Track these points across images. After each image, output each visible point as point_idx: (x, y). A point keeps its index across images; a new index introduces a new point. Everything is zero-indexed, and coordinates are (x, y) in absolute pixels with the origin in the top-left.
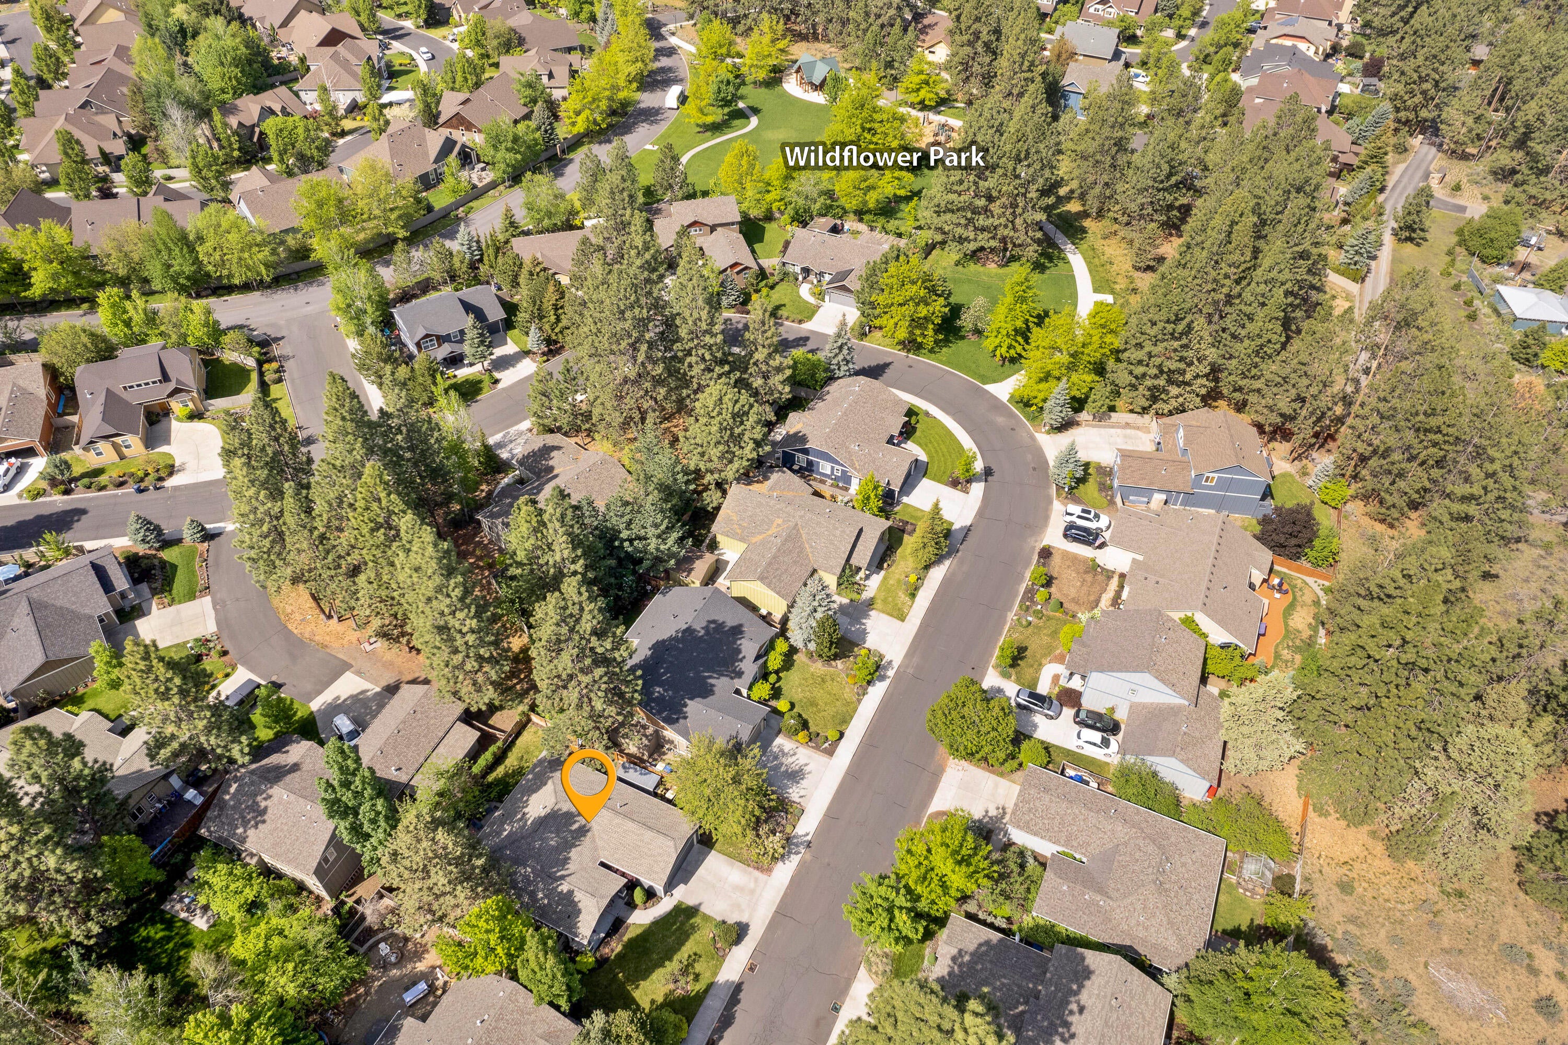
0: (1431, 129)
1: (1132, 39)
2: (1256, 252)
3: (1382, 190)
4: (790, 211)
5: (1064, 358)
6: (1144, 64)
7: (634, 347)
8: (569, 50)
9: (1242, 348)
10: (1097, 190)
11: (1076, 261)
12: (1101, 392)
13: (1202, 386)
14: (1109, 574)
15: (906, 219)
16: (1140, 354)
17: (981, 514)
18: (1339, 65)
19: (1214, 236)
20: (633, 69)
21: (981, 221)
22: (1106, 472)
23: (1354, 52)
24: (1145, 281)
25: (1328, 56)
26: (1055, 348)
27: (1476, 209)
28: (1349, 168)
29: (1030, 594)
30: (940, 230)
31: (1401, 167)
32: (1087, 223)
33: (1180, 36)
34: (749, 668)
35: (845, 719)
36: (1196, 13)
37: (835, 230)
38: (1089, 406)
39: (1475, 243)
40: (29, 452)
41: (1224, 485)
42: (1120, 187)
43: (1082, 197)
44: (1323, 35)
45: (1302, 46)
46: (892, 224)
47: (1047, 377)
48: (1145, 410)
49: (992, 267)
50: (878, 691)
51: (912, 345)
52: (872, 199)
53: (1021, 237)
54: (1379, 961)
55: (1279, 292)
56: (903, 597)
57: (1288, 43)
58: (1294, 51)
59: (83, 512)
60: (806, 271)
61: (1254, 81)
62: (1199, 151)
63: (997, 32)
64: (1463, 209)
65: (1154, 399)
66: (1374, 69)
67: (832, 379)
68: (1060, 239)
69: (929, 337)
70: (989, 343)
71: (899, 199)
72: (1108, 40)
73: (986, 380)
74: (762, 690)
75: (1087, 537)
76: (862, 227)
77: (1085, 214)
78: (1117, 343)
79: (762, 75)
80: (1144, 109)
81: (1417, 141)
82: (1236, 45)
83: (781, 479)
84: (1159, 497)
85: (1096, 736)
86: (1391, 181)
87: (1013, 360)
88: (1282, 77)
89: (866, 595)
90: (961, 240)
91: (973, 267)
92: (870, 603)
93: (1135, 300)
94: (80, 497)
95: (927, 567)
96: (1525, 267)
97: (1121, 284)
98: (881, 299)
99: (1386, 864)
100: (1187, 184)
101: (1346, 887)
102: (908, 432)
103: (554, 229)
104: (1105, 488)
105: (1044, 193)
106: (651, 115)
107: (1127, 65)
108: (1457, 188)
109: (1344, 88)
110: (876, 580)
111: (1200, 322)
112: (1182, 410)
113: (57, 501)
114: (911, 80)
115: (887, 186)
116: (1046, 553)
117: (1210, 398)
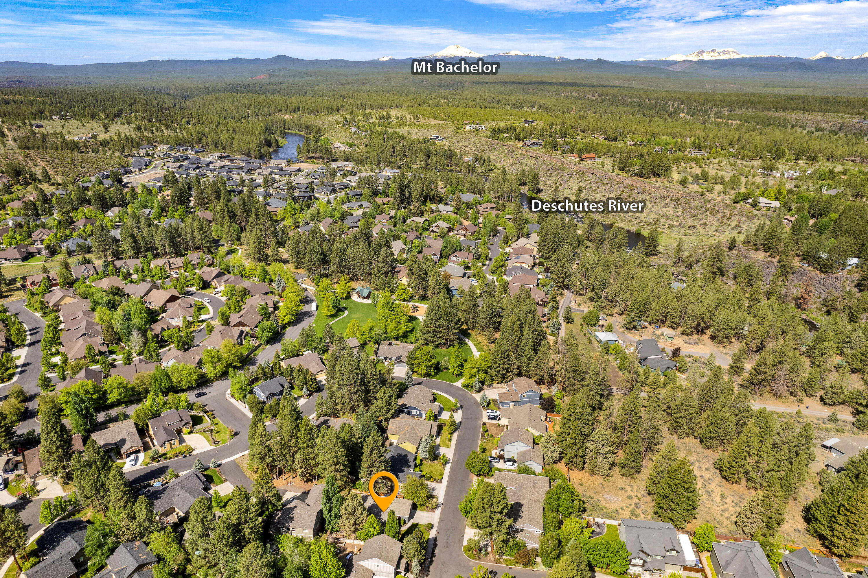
0: (568, 287)
1: (467, 268)
2: (521, 332)
3: (558, 308)
4: (373, 340)
5: (475, 370)
6: (474, 276)
7: (355, 382)
8: (267, 294)
9: (524, 359)
10: (471, 320)
11: (470, 343)
12: (488, 378)
13: (516, 372)
14: (503, 426)
15: (412, 337)
16: (497, 365)
17: (463, 417)
18: (537, 269)
19: (509, 329)
20: (298, 298)
21: (439, 335)
22: (495, 401)
23: (541, 264)
24: (492, 346)
25: (533, 267)
26: (473, 368)
27: (586, 310)
28: (546, 303)
29: (483, 435)
30: (425, 340)
31: (562, 301)
32: (470, 331)
33: (484, 265)
34: (412, 464)
35: (442, 474)
36: (487, 256)
37: (390, 344)
38: (486, 383)
39: (586, 320)
40: (138, 451)
41: (529, 396)
42: (478, 319)
43: (466, 323)
44: (529, 260)
45: (524, 265)
46: (408, 340)
47: (472, 376)
48: (502, 382)
49: (444, 349)
50: (448, 466)
51: (428, 375)
52: (400, 333)
53: (452, 338)
54: (592, 498)
55: (530, 342)
56: (448, 442)
57: (519, 264)
58: (522, 267)
59: (167, 467)
60: (386, 358)
61: (511, 278)
62: (499, 304)
63: (426, 274)
64: (583, 311)
65: (504, 378)
66: (547, 270)
67: (407, 387)
68: (463, 337)
69: (432, 372)
70: (451, 370)
71: (407, 332)
72: (460, 270)
73: (452, 382)
74: (417, 469)
75: (495, 418)
76: (398, 342)
77: (469, 329)
78: (489, 364)
79: (344, 296)
80: (478, 292)
81: (565, 291)
82: (503, 266)
83: (403, 417)
84: (512, 404)
85: (511, 463)
86: (560, 305)
87: (459, 375)
88: (519, 276)
89: (437, 443)
90: (433, 342)
91: (438, 350)
92: (439, 445)
93: (491, 352)
94: (163, 462)
95: (452, 433)
96: (603, 326)
97: (486, 348)
98: (416, 362)
99: (590, 477)
100: (498, 315)
101: (581, 484)
102: (435, 400)
103: (293, 356)
104: (496, 405)
105: (456, 323)
106: (307, 314)
107: (469, 277)
108: (580, 305)
109: (540, 277)
110: (438, 439)
111: (511, 353)
112: (512, 379)
113: (155, 465)
114: (400, 292)
115: (403, 328)
116: (484, 424)
117: (520, 375)
